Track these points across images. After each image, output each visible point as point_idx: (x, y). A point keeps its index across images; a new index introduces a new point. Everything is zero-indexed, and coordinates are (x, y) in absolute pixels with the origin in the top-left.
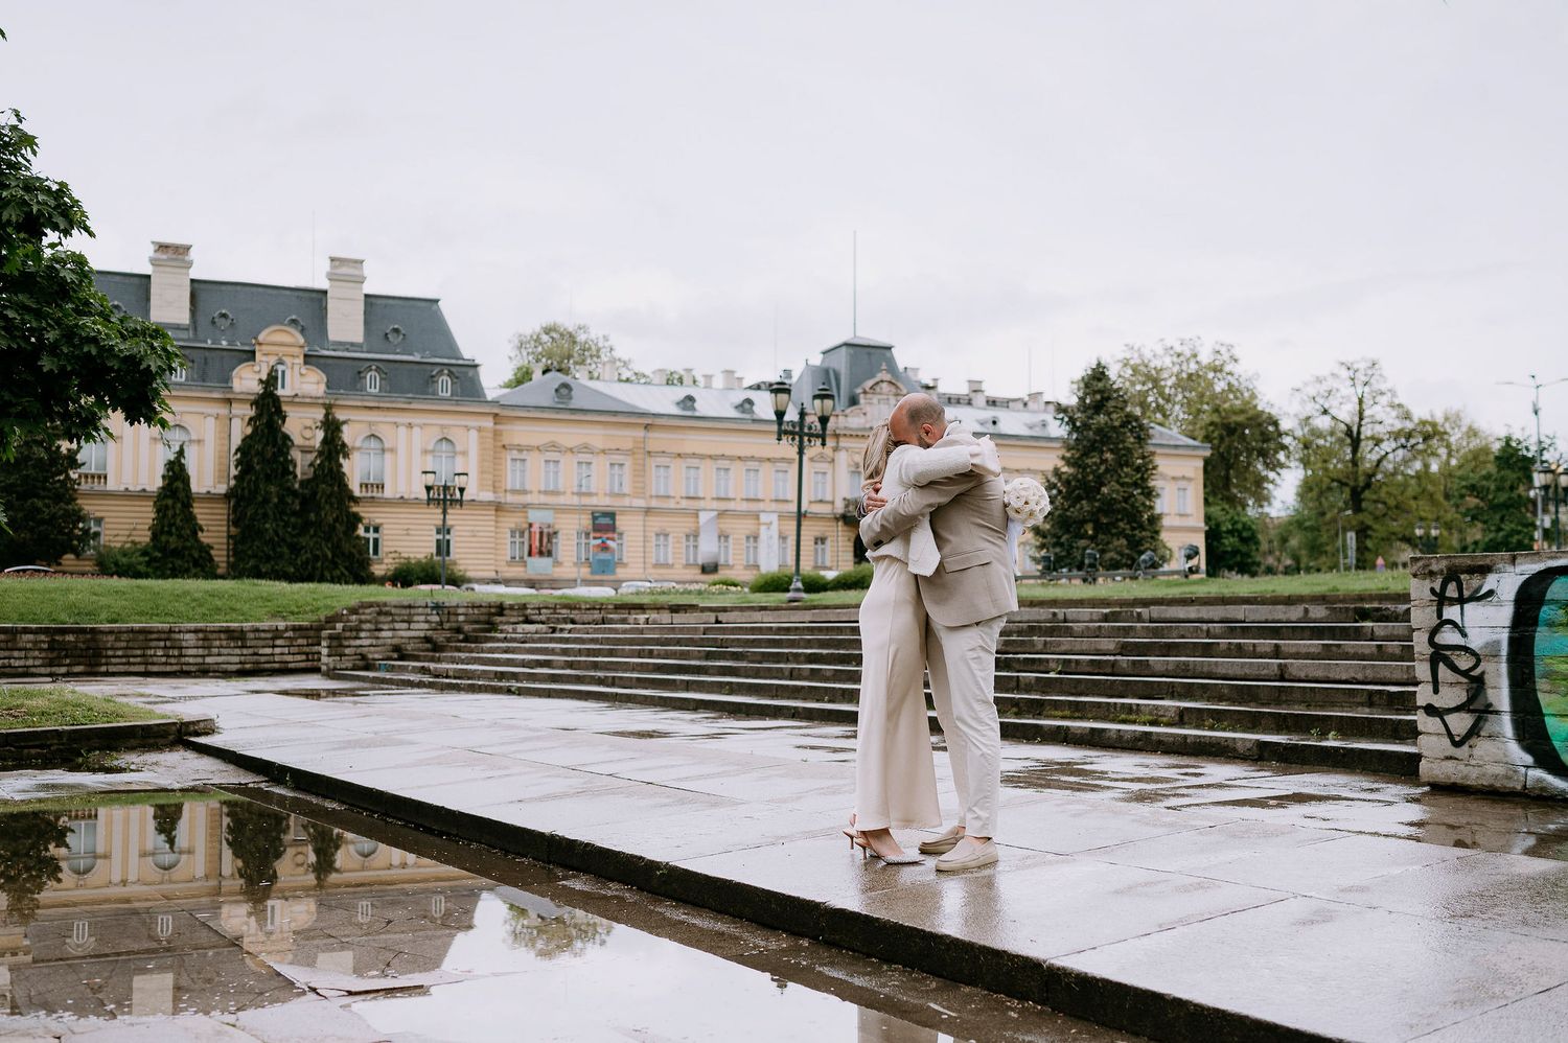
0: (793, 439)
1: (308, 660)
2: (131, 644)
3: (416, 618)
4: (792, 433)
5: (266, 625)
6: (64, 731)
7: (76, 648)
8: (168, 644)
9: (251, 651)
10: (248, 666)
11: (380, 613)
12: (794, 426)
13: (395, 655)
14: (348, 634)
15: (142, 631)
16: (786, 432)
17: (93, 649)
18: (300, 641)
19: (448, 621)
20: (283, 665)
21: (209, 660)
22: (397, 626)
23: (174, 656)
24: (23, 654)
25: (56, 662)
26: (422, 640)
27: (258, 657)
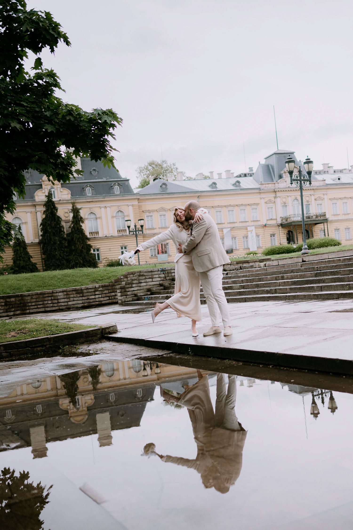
0: (297, 183)
1: (110, 299)
2: (37, 300)
3: (155, 276)
4: (297, 180)
5: (90, 286)
6: (51, 338)
7: (16, 304)
8: (53, 298)
9: (86, 298)
10: (86, 304)
11: (140, 276)
12: (297, 177)
13: (149, 293)
14: (128, 286)
15: (41, 294)
16: (294, 180)
17: (22, 303)
18: (106, 292)
19: (168, 276)
20: (100, 302)
21: (70, 303)
22: (148, 280)
23: (56, 303)
25: (8, 311)
26: (159, 285)
27: (90, 300)
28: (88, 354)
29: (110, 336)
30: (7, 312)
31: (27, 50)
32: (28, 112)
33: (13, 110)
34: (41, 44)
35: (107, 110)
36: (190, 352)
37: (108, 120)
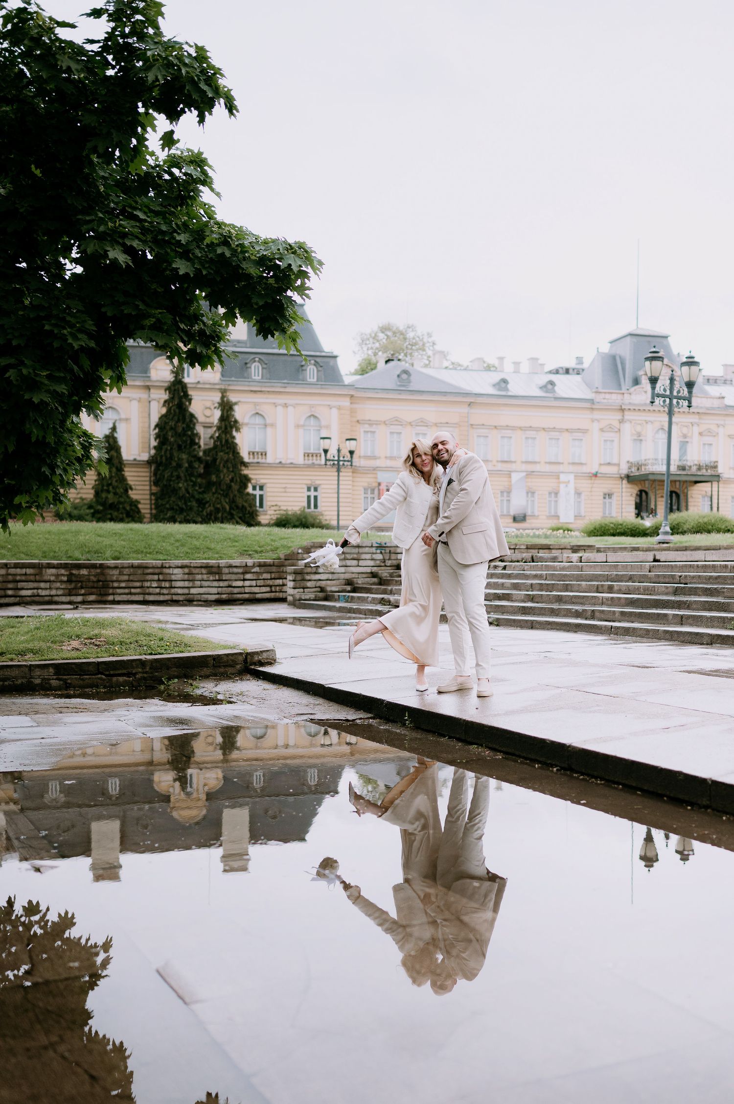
0: (665, 401)
1: (272, 592)
2: (131, 578)
3: (364, 556)
4: (664, 396)
5: (237, 562)
6: (146, 661)
7: (89, 580)
8: (161, 577)
9: (226, 584)
10: (224, 596)
12: (665, 391)
13: (349, 588)
14: (309, 570)
15: (140, 567)
16: (659, 396)
17: (102, 582)
18: (268, 576)
19: (389, 559)
20: (252, 596)
21: (193, 591)
22: (349, 563)
23: (166, 588)
24: (47, 585)
25: (74, 592)
26: (370, 575)
27: (232, 589)
28: (214, 701)
29: (261, 669)
30: (70, 595)
31: (155, 114)
32: (145, 232)
33: (117, 225)
34: (181, 106)
35: (296, 243)
36: (407, 720)
37: (295, 264)
